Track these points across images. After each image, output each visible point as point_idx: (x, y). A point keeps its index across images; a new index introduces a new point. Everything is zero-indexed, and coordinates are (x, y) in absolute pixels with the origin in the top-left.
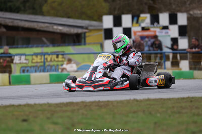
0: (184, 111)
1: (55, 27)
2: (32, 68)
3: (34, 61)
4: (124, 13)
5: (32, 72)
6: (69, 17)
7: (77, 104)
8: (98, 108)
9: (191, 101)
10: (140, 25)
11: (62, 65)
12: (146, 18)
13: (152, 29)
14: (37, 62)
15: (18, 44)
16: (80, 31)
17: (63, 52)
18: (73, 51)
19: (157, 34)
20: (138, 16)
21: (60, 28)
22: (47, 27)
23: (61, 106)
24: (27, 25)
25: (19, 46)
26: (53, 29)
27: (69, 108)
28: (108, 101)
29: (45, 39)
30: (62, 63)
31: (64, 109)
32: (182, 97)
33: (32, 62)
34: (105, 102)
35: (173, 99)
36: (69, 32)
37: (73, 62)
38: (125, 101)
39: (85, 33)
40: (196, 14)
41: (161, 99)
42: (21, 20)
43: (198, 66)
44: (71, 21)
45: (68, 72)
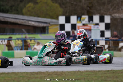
0: (109, 79)
1: (30, 22)
2: (15, 48)
3: (17, 43)
4: (72, 15)
5: (16, 50)
6: (38, 17)
7: (44, 73)
8: (56, 76)
9: (113, 73)
10: (82, 23)
11: (34, 46)
12: (85, 18)
13: (89, 25)
14: (18, 44)
15: (7, 33)
16: (45, 25)
17: (35, 38)
18: (40, 38)
19: (92, 28)
20: (81, 17)
21: (33, 23)
22: (25, 22)
23: (34, 74)
24: (13, 21)
25: (8, 34)
26: (28, 23)
27: (38, 76)
28: (62, 72)
29: (23, 30)
30: (33, 44)
31: (36, 76)
32: (107, 70)
33: (16, 44)
34: (61, 72)
35: (102, 71)
36: (38, 26)
37: (40, 44)
38: (73, 71)
39: (48, 26)
40: (115, 16)
41: (95, 71)
42: (9, 18)
43: (116, 49)
44: (40, 19)
45: (37, 50)
